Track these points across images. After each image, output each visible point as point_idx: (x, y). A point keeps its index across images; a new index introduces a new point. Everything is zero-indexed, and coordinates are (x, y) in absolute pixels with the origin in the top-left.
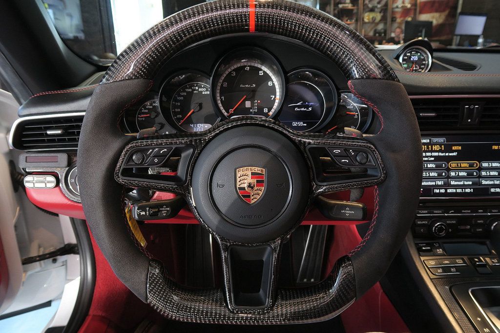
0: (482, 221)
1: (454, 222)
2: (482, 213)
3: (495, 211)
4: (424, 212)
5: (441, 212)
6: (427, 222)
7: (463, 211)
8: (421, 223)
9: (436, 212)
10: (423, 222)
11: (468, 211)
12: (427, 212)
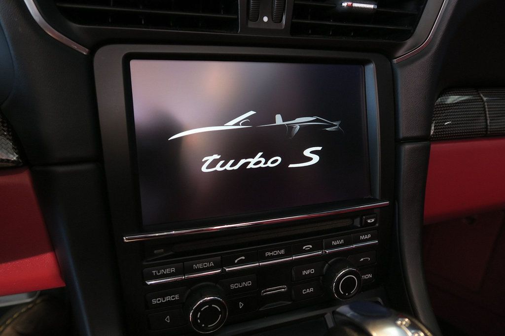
0: (312, 271)
1: (248, 284)
2: (311, 250)
3: (338, 242)
4: (167, 271)
5: (212, 264)
6: (177, 297)
7: (268, 254)
8: (161, 300)
9: (200, 266)
10: (168, 298)
11: (278, 252)
12: (173, 270)
